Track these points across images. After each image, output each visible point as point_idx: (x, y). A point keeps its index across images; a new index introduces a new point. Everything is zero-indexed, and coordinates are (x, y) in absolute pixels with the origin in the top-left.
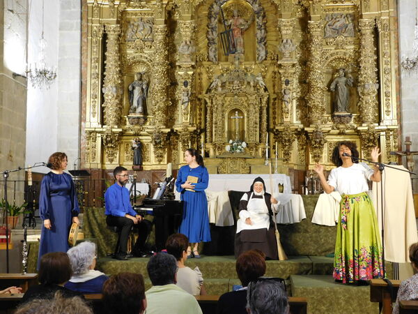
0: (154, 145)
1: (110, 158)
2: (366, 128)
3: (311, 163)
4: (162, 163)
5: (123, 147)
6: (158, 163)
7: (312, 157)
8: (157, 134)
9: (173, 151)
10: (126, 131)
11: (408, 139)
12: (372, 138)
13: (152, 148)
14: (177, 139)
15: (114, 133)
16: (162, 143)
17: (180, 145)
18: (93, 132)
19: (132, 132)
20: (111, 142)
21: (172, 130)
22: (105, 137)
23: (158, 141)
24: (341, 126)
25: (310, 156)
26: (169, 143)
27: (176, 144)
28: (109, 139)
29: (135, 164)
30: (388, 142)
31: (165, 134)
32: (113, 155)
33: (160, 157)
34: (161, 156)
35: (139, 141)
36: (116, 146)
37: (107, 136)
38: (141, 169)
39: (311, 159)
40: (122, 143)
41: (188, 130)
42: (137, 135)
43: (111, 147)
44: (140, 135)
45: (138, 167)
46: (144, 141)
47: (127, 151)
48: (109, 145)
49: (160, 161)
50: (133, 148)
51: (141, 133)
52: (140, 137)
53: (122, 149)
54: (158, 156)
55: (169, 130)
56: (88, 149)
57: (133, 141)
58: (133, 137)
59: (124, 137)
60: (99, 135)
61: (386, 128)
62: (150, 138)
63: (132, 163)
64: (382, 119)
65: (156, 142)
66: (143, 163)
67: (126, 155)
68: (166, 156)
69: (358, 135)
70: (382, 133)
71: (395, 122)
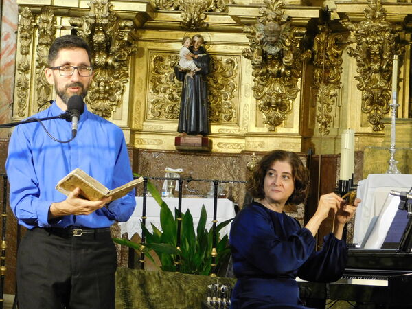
0: (255, 67)
1: (100, 103)
4: (280, 130)
5: (142, 68)
6: (265, 129)
8: (272, 25)
9: (323, 89)
10: (156, 10)
13: (246, 75)
14: (340, 45)
15: (116, 17)
16: (288, 59)
17: (350, 67)
18: (45, 9)
19: (178, 17)
20: (106, 47)
21: (325, 14)
22: (85, 30)
23: (273, 51)
26: (310, 62)
27: (336, 64)
28: (99, 38)
29: (184, 129)
31: (301, 26)
32: (108, 94)
33: (274, 109)
34: (281, 106)
35: (202, 50)
36: (123, 63)
37: (94, 28)
38: (205, 149)
40: (141, 52)
41: (384, 14)
42: (194, 25)
43: (106, 66)
44: (208, 29)
45: (197, 140)
46: (219, 48)
47: (156, 82)
48: (100, 59)
49: (276, 123)
50: (181, 74)
51: (212, 19)
52: (207, 36)
53: (141, 74)
54: (269, 105)
55: (313, 13)
56: (26, 70)
57: (182, 49)
58: (181, 35)
59: (150, 34)
60: (66, 22)
62: (242, 38)
63: (173, 126)
65: (264, 54)
66: (214, 129)
67: (152, 97)
68: (296, 105)
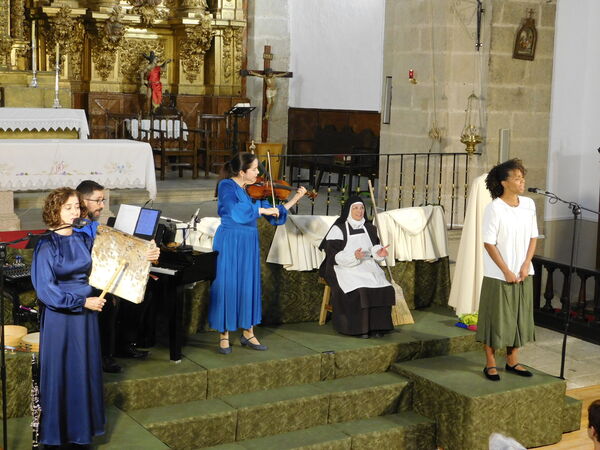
2: (196, 22)
3: (93, 79)
7: (96, 68)
11: (267, 49)
12: (204, 40)
24: (148, 12)
25: (93, 65)
30: (228, 48)
39: (94, 72)
61: (227, 24)
64: (219, 6)
69: (170, 29)
70: (218, 32)
71: (240, 14)
